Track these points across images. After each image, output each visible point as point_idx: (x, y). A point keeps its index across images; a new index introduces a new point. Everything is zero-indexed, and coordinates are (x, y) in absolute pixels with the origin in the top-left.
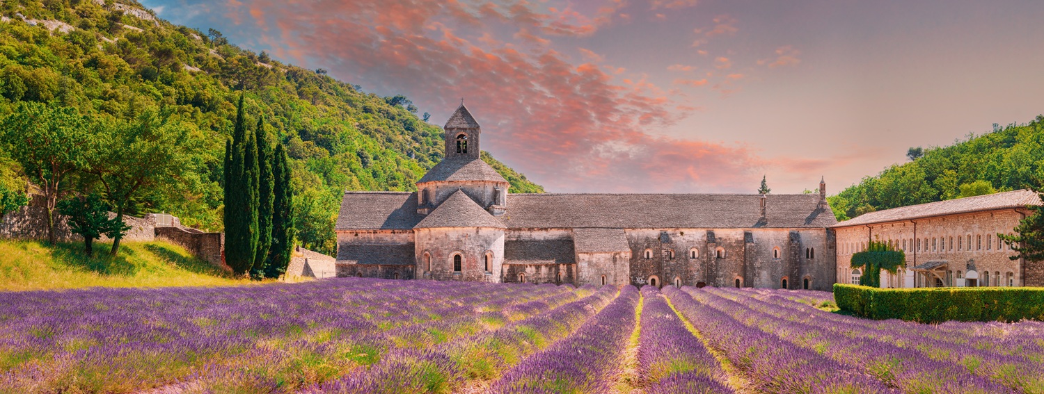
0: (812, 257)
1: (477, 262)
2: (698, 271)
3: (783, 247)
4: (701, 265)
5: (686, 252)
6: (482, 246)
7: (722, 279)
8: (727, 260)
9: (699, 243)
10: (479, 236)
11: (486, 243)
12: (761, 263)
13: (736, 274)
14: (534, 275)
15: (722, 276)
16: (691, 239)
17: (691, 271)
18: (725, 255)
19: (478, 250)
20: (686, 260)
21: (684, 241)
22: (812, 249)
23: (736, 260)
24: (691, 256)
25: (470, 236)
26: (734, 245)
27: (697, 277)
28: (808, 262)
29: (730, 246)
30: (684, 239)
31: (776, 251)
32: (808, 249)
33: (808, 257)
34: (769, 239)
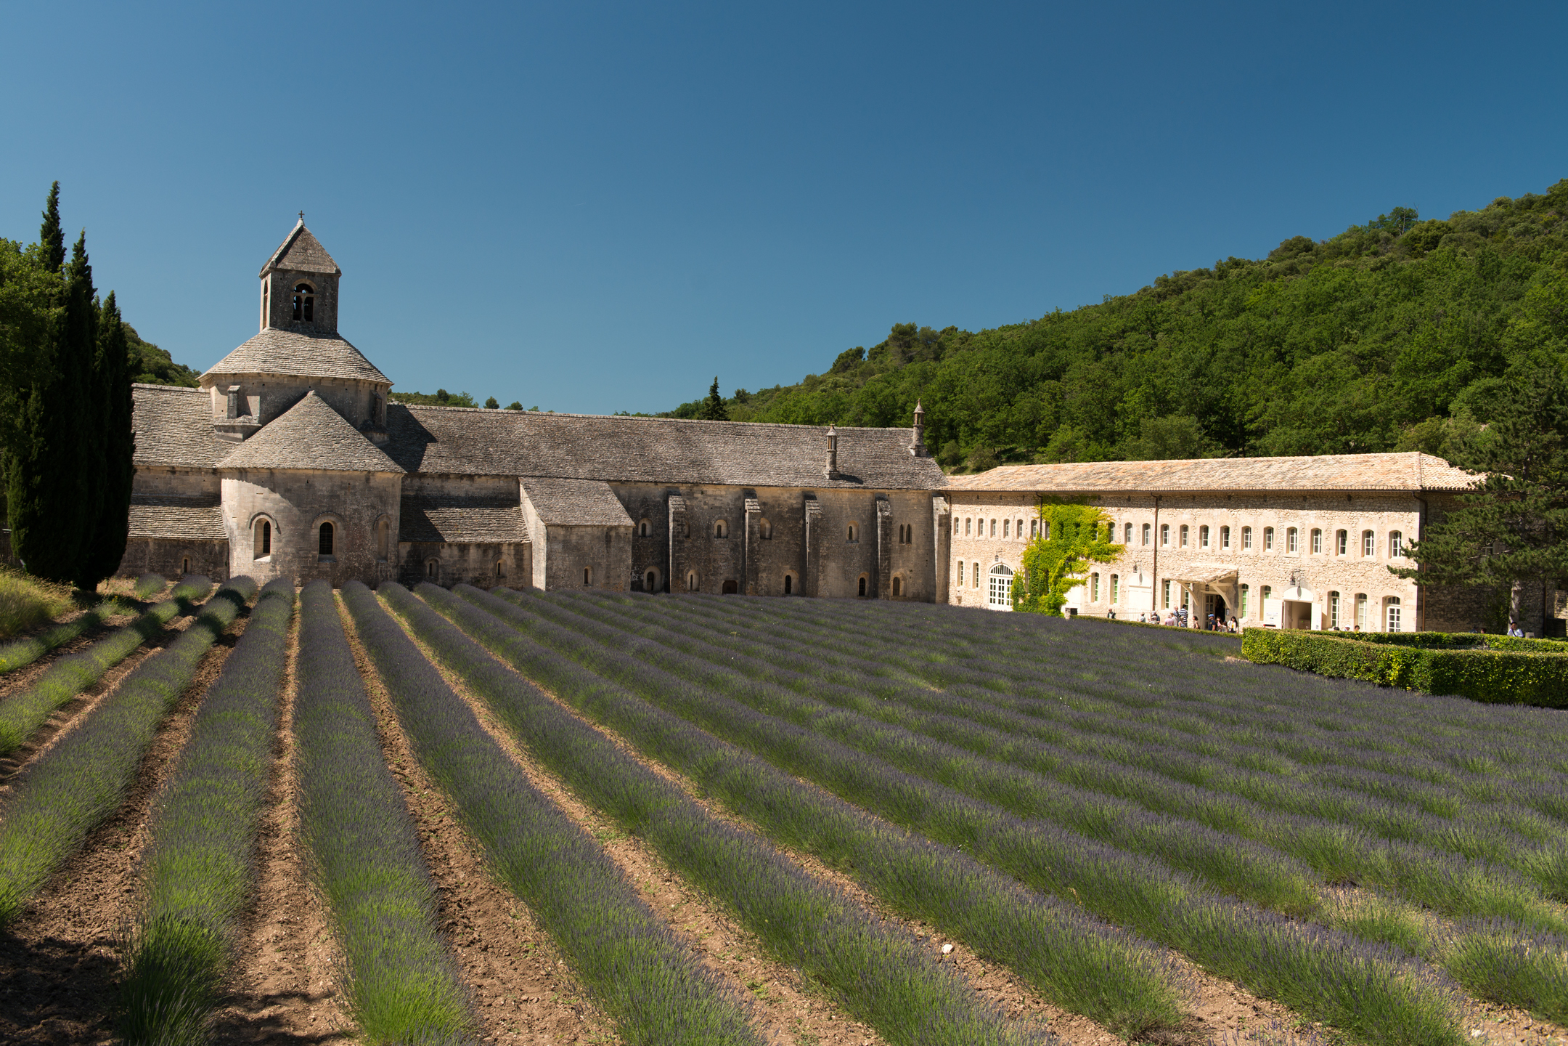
0: (909, 540)
1: (364, 537)
2: (726, 560)
3: (863, 521)
4: (732, 550)
5: (709, 527)
6: (373, 507)
7: (764, 575)
8: (774, 541)
9: (730, 512)
10: (370, 488)
11: (381, 501)
12: (828, 549)
13: (788, 566)
14: (455, 563)
15: (764, 570)
16: (717, 504)
17: (715, 560)
18: (771, 533)
19: (367, 514)
20: (708, 539)
21: (706, 507)
22: (909, 527)
23: (788, 542)
24: (716, 532)
25: (354, 486)
26: (787, 516)
27: (725, 572)
28: (902, 550)
29: (780, 517)
30: (705, 504)
31: (851, 528)
32: (902, 527)
33: (901, 541)
34: (841, 508)
